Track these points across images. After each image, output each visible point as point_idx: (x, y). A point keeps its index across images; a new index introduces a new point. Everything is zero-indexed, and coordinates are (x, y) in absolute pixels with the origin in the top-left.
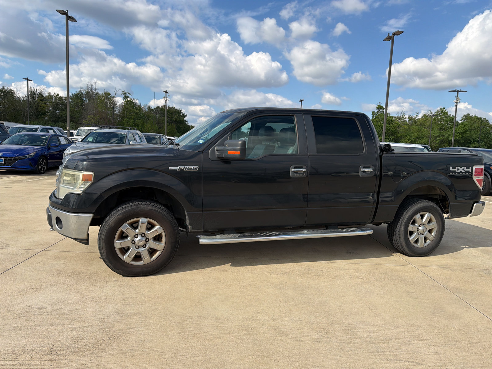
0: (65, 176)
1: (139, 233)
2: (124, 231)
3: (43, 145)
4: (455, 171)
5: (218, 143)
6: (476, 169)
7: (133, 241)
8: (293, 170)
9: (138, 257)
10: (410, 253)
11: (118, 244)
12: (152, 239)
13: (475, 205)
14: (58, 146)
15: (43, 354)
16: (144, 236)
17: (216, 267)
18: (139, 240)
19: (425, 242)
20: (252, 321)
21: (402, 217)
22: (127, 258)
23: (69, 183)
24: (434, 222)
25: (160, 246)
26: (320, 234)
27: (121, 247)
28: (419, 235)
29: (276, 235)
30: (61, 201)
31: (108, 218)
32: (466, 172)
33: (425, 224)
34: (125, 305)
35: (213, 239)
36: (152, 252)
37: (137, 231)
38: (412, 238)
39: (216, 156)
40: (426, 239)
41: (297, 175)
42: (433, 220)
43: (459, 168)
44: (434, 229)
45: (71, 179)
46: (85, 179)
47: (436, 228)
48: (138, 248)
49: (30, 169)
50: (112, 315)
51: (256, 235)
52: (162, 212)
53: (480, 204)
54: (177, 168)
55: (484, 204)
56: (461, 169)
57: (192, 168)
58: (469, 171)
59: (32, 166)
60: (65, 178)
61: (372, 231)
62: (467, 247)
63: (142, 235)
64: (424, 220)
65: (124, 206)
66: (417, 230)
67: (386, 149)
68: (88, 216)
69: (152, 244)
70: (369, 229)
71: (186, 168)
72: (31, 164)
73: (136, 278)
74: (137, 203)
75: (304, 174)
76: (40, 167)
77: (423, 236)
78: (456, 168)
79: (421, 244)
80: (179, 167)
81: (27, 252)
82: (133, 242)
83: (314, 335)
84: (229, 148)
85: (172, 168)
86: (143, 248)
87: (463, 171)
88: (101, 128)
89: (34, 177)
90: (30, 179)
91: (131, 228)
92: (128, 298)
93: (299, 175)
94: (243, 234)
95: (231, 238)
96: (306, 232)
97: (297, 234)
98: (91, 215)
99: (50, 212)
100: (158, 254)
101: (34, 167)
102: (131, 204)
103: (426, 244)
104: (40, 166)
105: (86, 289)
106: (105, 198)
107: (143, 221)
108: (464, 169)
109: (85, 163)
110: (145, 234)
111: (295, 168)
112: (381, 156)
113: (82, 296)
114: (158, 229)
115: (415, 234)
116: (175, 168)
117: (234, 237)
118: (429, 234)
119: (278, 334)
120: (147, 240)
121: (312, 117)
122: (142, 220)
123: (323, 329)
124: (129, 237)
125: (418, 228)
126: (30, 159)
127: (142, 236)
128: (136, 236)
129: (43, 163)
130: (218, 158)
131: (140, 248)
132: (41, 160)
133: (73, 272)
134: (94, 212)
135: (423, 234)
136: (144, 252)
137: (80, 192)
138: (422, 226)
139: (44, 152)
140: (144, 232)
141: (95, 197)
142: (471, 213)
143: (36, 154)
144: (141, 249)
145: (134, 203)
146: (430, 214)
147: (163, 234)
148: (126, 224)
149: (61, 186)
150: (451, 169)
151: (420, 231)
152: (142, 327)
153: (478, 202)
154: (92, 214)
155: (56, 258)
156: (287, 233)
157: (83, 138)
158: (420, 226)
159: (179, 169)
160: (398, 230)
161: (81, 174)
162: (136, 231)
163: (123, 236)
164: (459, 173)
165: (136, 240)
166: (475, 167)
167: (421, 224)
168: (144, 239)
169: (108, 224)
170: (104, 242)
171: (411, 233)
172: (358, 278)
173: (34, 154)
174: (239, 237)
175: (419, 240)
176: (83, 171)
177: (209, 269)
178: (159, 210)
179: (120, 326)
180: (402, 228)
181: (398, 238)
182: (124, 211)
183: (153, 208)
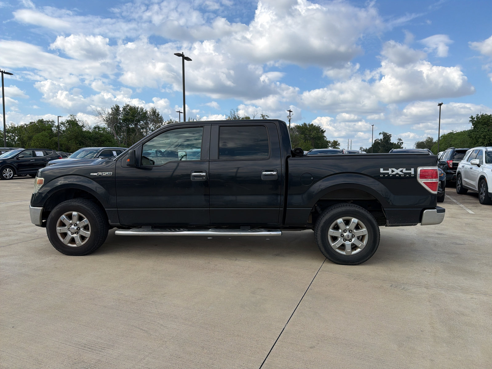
2: (63, 220)
4: (388, 173)
8: (193, 174)
9: (73, 241)
11: (59, 230)
12: (82, 228)
13: (425, 211)
22: (66, 241)
24: (364, 228)
25: (88, 234)
27: (61, 232)
28: (345, 241)
32: (406, 174)
33: (351, 230)
36: (83, 238)
37: (71, 221)
38: (335, 244)
42: (362, 226)
43: (394, 169)
46: (39, 183)
47: (368, 235)
53: (433, 211)
56: (396, 171)
57: (108, 174)
58: (411, 173)
64: (349, 225)
66: (342, 237)
67: (297, 153)
68: (39, 209)
69: (82, 232)
71: (103, 173)
75: (204, 178)
77: (351, 243)
79: (347, 252)
80: (97, 173)
82: (69, 229)
85: (93, 174)
87: (401, 173)
91: (67, 219)
93: (199, 178)
96: (210, 230)
98: (41, 208)
100: (86, 240)
103: (355, 252)
106: (49, 196)
108: (402, 171)
111: (196, 172)
112: (287, 160)
114: (85, 221)
115: (339, 239)
116: (95, 174)
118: (358, 241)
121: (219, 126)
122: (75, 213)
124: (66, 226)
125: (342, 234)
127: (74, 226)
128: (71, 225)
134: (42, 206)
135: (349, 241)
136: (77, 237)
137: (37, 192)
138: (347, 232)
140: (76, 223)
141: (43, 195)
142: (420, 221)
144: (75, 235)
146: (357, 219)
147: (90, 225)
148: (63, 216)
150: (382, 170)
153: (431, 208)
158: (344, 232)
159: (97, 175)
163: (62, 224)
164: (394, 175)
166: (419, 169)
168: (76, 228)
171: (334, 238)
178: (85, 207)
182: (61, 206)
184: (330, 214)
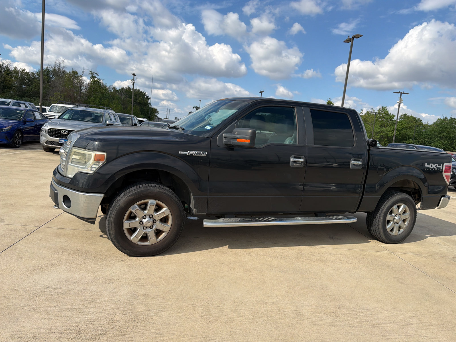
0: (74, 154)
1: (147, 214)
2: (133, 211)
3: (19, 119)
4: (429, 167)
5: (226, 130)
6: (445, 166)
7: (141, 221)
8: (292, 159)
9: (145, 238)
10: (386, 240)
11: (127, 225)
12: (159, 221)
13: (442, 199)
14: (33, 121)
15: (72, 337)
16: (152, 218)
17: (215, 249)
18: (147, 221)
19: (399, 230)
20: (266, 304)
21: (382, 208)
22: (134, 238)
23: (78, 162)
24: (408, 212)
25: (166, 228)
26: (312, 220)
27: (129, 227)
28: (395, 224)
29: (273, 220)
30: (71, 179)
31: (118, 198)
32: (438, 168)
33: (400, 215)
34: (140, 286)
35: (216, 222)
36: (158, 233)
37: (146, 212)
38: (389, 227)
39: (224, 143)
40: (400, 227)
41: (296, 165)
42: (407, 211)
43: (432, 164)
44: (407, 219)
45: (80, 158)
46: (98, 159)
47: (409, 218)
48: (146, 229)
49: (5, 142)
50: (130, 296)
51: (255, 220)
52: (170, 194)
53: (446, 198)
54: (187, 153)
55: (449, 198)
56: (434, 166)
57: (201, 153)
58: (440, 168)
59: (8, 139)
60: (74, 157)
61: (356, 219)
62: (430, 235)
63: (150, 216)
64: (400, 210)
65: (134, 188)
66: (394, 220)
67: (373, 144)
68: (99, 196)
69: (159, 225)
70: (354, 217)
71: (195, 153)
72: (7, 137)
73: (143, 258)
74: (147, 185)
75: (302, 164)
76: (15, 141)
77: (398, 225)
78: (430, 165)
79: (395, 233)
80: (188, 152)
81: (24, 228)
82: (141, 223)
83: (327, 319)
84: (238, 136)
85: (182, 152)
86: (150, 229)
87: (435, 168)
88: (77, 106)
89: (9, 151)
90: (6, 152)
91: (140, 210)
92: (140, 279)
93: (297, 165)
94: (243, 218)
95: (232, 222)
96: (299, 218)
97: (292, 220)
99: (56, 190)
100: (164, 235)
101: (10, 140)
102: (141, 186)
103: (400, 232)
104: (16, 139)
105: (96, 269)
106: (117, 179)
107: (152, 203)
108: (436, 166)
109: (96, 143)
110: (152, 216)
111: (295, 158)
112: (369, 150)
113: (94, 276)
114: (165, 211)
115: (392, 223)
116: (185, 153)
117: (236, 222)
118: (403, 223)
119: (294, 318)
120: (154, 221)
121: (310, 110)
122: (150, 201)
123: (333, 313)
124: (137, 218)
125: (394, 218)
126: (6, 133)
127: (150, 218)
128: (144, 217)
129: (18, 137)
130: (226, 144)
131: (147, 229)
132: (17, 134)
133: (78, 251)
134: (105, 192)
135: (398, 224)
136: (151, 233)
137: (92, 172)
138: (398, 216)
139: (20, 127)
140: (153, 214)
141: (107, 177)
142: (438, 205)
143: (12, 128)
144: (148, 231)
145: (144, 185)
146: (405, 205)
147: (170, 216)
148: (136, 205)
149: (69, 164)
150: (426, 165)
151: (395, 220)
152: (163, 309)
153: (444, 196)
154: (103, 194)
155: (57, 235)
156: (282, 219)
157: (60, 114)
158: (396, 216)
159: (188, 154)
160: (378, 219)
161: (93, 154)
162: (144, 213)
163: (132, 217)
164: (432, 169)
165: (144, 221)
167: (397, 214)
168: (152, 220)
169: (118, 205)
170: (114, 222)
171: (388, 222)
172: (347, 262)
173: (10, 128)
174: (240, 221)
175: (394, 229)
176: (94, 151)
177: (209, 250)
178: (168, 193)
179: (141, 308)
180: (382, 218)
181: (376, 226)
182: (134, 192)
183: (162, 191)
184: (391, 201)
